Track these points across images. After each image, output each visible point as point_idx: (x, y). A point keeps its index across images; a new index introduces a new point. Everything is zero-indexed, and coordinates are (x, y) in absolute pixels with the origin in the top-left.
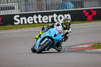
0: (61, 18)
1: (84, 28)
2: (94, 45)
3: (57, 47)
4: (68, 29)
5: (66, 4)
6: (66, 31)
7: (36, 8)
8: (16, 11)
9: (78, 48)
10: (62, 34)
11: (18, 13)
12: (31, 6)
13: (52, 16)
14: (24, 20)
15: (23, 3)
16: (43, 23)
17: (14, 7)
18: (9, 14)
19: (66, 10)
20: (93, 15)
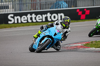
0: (55, 17)
1: (78, 27)
2: (87, 44)
3: (56, 46)
4: (68, 28)
5: (60, 3)
6: (65, 30)
7: (30, 7)
8: (10, 11)
9: (71, 47)
10: (62, 33)
11: (12, 12)
12: (25, 6)
13: (46, 15)
14: (18, 19)
15: (17, 2)
16: (37, 22)
17: (8, 6)
18: (3, 13)
19: (59, 9)
20: (86, 14)
